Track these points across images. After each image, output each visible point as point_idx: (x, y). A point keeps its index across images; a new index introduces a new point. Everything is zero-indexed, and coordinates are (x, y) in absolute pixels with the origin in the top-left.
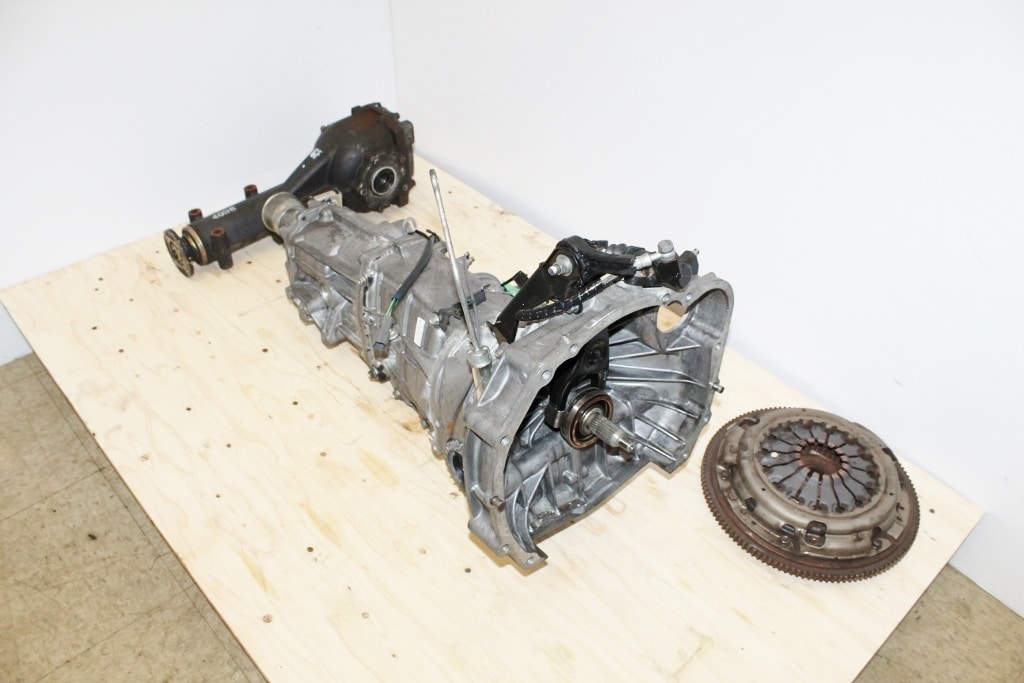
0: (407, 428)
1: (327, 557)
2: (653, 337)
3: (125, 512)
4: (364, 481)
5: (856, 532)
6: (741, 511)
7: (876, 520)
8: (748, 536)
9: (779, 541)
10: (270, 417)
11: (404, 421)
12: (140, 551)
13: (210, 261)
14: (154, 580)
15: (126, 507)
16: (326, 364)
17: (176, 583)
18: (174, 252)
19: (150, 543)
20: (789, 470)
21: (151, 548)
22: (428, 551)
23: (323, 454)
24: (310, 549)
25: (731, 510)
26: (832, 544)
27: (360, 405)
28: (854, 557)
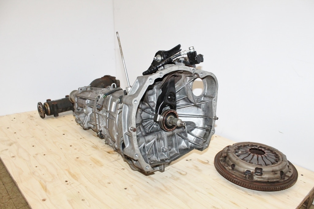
0: (109, 153)
1: (72, 183)
2: (192, 96)
3: (3, 186)
4: (91, 165)
5: (274, 172)
6: (230, 169)
7: (281, 168)
8: (233, 177)
9: (245, 177)
10: (61, 149)
11: (108, 151)
12: (4, 197)
13: (51, 114)
14: (6, 206)
15: (4, 185)
16: (83, 138)
17: (14, 207)
18: (40, 110)
19: (9, 195)
20: (246, 155)
21: (9, 196)
22: (111, 183)
23: (78, 158)
24: (66, 181)
25: (226, 170)
26: (265, 176)
27: (93, 147)
28: (275, 180)
